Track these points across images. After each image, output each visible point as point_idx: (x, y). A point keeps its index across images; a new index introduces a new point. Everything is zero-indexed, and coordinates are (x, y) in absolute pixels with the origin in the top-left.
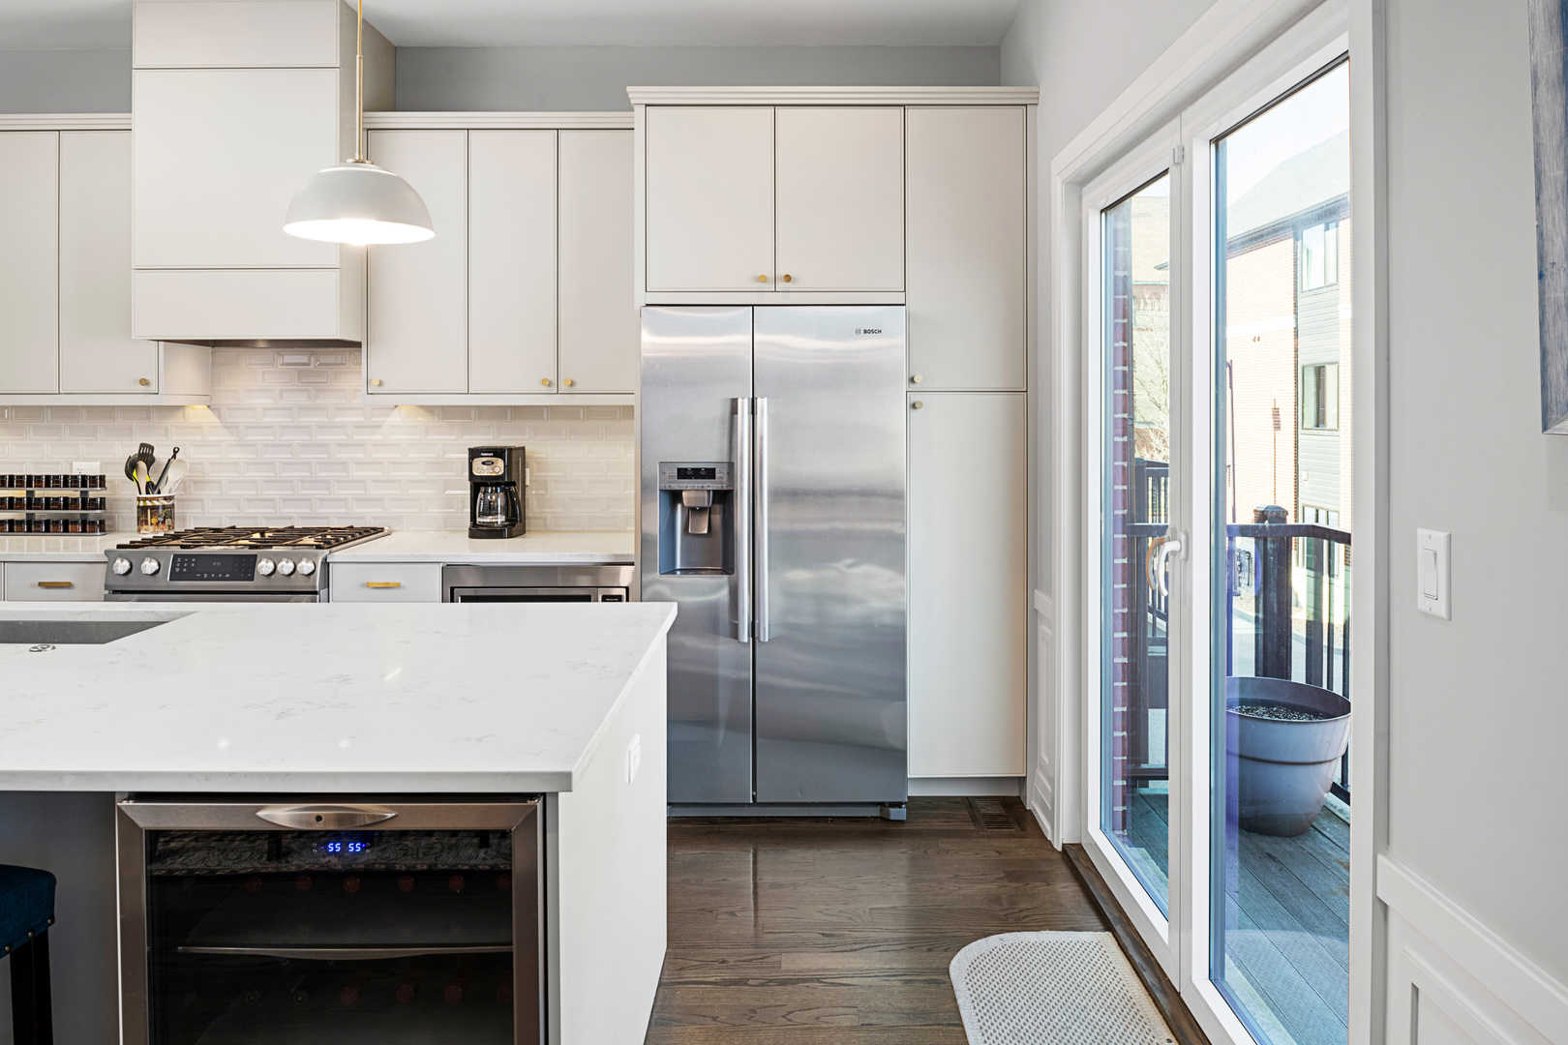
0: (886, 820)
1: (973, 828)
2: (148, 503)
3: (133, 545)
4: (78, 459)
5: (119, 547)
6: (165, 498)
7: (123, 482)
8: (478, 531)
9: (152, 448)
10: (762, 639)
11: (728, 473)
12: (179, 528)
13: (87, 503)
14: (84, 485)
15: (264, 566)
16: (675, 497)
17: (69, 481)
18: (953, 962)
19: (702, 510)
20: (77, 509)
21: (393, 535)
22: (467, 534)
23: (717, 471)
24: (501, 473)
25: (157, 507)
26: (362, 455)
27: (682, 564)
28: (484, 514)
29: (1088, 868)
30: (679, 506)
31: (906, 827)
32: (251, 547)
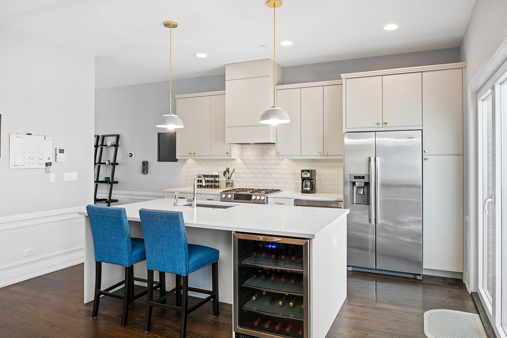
0: (416, 279)
1: (443, 285)
2: (228, 182)
3: (226, 191)
4: (213, 171)
5: (223, 191)
6: (232, 181)
7: (223, 177)
8: (304, 192)
9: (229, 169)
10: (378, 224)
11: (368, 178)
12: (234, 188)
13: (216, 182)
14: (215, 177)
15: (254, 197)
16: (354, 184)
17: (212, 176)
18: (425, 313)
19: (362, 187)
20: (213, 183)
21: (283, 192)
22: (301, 192)
23: (365, 177)
24: (309, 176)
25: (229, 183)
26: (275, 171)
27: (356, 202)
28: (305, 187)
29: (477, 299)
30: (355, 186)
31: (422, 282)
32: (251, 193)
